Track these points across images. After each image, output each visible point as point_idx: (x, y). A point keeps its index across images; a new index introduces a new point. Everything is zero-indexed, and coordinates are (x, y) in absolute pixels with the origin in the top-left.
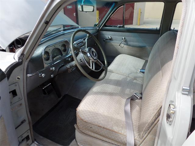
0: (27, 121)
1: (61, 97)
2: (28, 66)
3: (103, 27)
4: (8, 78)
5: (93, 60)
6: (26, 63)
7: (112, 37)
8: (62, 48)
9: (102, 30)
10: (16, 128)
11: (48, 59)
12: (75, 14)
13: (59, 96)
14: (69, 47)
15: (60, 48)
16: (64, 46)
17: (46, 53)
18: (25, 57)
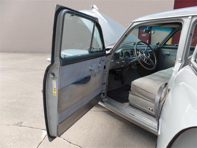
0: (106, 85)
1: (124, 85)
2: (113, 56)
3: (163, 45)
4: (107, 56)
5: (146, 58)
6: (113, 54)
7: (170, 53)
8: (130, 53)
9: (162, 48)
10: (102, 84)
11: (122, 56)
12: (148, 41)
13: (123, 84)
14: (134, 53)
15: (129, 52)
16: (132, 52)
17: (122, 53)
18: (113, 51)
